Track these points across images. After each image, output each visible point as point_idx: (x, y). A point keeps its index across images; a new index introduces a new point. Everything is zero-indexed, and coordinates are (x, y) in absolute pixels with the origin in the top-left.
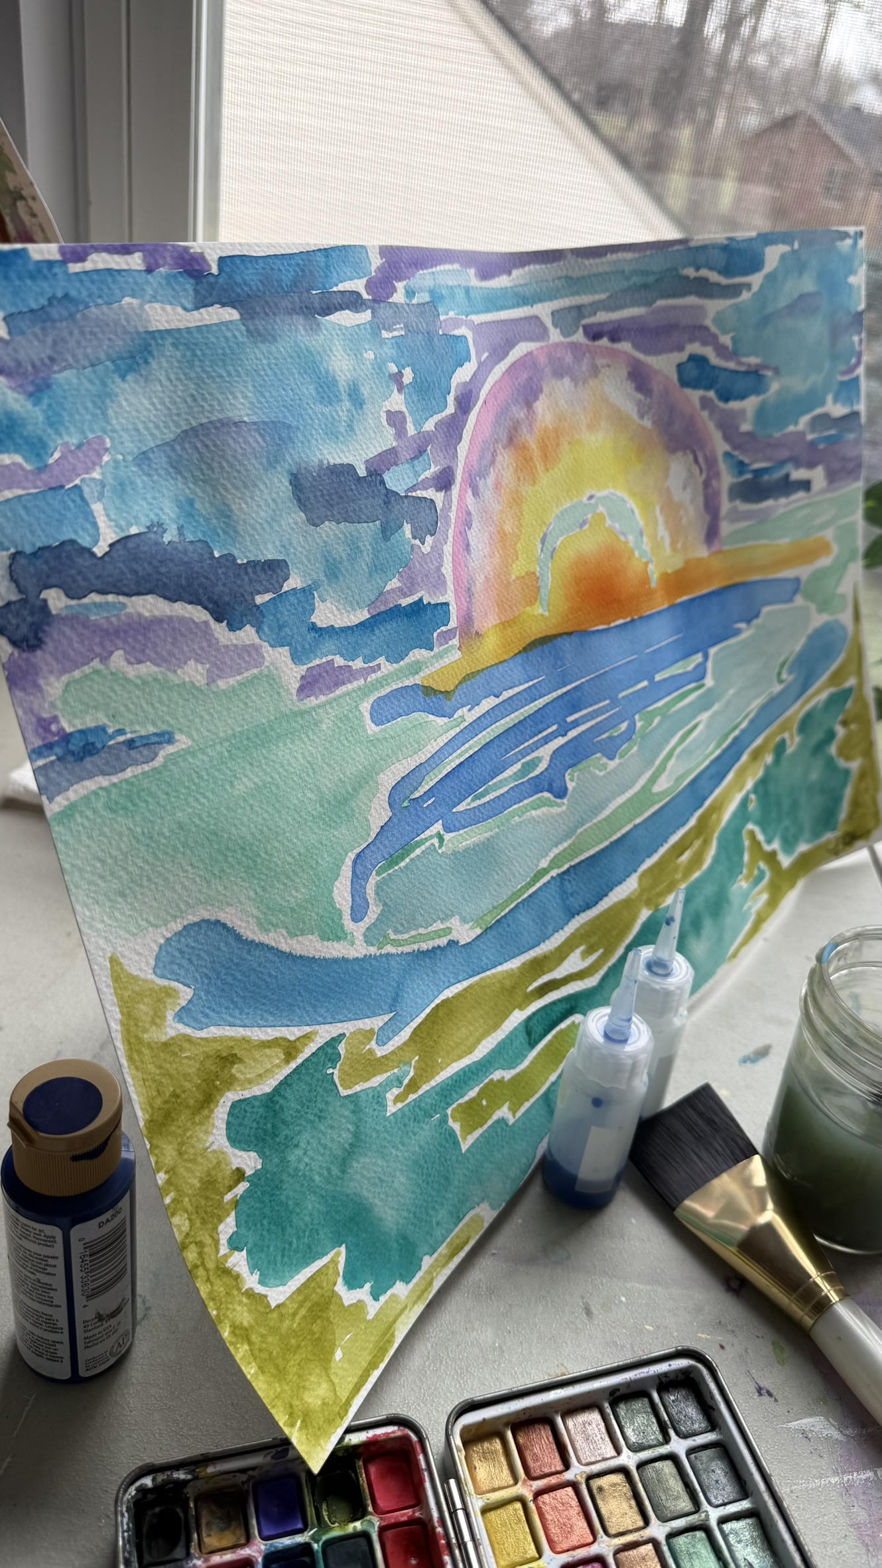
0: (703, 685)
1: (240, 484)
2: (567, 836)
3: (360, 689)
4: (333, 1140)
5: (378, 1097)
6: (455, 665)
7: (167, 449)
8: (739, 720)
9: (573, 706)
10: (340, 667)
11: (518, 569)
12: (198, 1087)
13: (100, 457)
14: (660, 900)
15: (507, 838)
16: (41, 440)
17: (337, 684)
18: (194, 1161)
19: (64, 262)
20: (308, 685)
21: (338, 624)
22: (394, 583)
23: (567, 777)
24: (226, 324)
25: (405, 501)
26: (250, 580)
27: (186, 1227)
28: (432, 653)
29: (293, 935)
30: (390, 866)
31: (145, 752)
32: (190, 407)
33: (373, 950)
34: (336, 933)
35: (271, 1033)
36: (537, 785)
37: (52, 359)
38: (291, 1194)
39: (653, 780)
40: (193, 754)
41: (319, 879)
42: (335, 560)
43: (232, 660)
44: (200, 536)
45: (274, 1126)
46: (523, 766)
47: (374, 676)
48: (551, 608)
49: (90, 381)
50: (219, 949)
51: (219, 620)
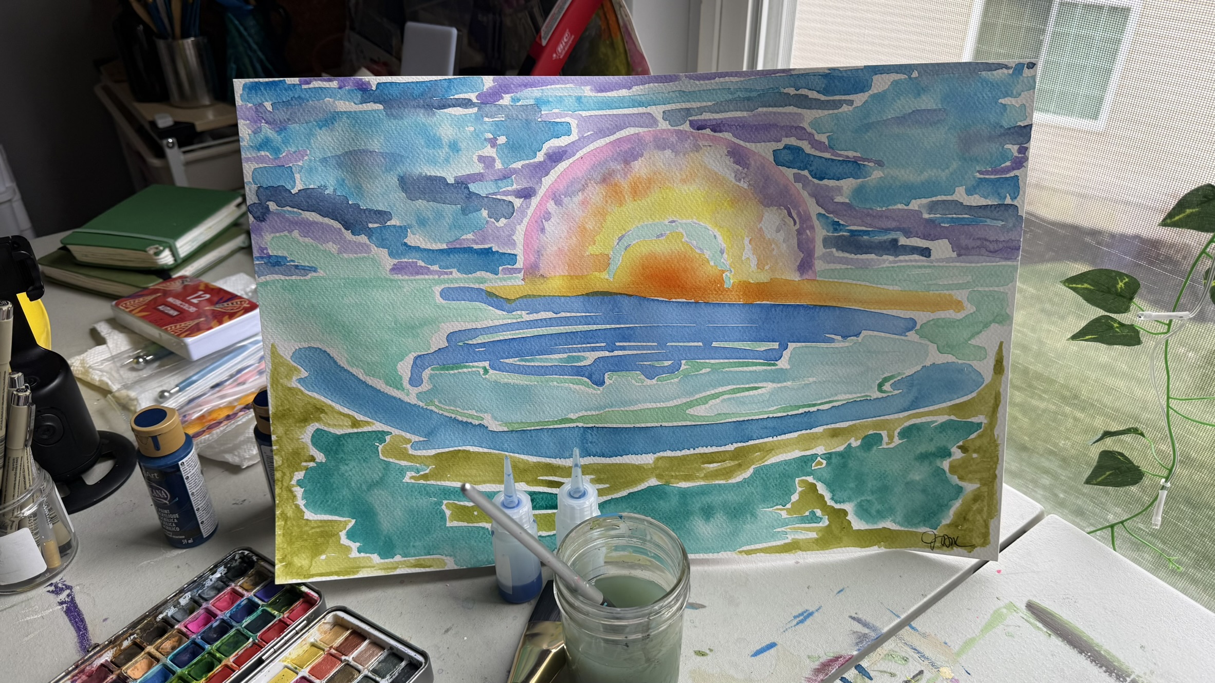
0: (774, 365)
1: (368, 176)
2: (597, 409)
3: (434, 279)
4: (368, 473)
5: (402, 471)
6: (517, 287)
7: (337, 158)
8: (819, 402)
9: (624, 337)
10: (422, 267)
11: (593, 250)
12: (301, 413)
13: (303, 157)
14: (672, 480)
15: (543, 390)
16: (278, 148)
17: (417, 273)
18: (292, 440)
19: (300, 85)
20: (396, 269)
21: (423, 246)
22: (470, 236)
23: (606, 376)
24: (375, 111)
25: (485, 199)
26: (366, 216)
27: (280, 463)
28: (497, 277)
29: (368, 375)
30: (442, 369)
31: (302, 272)
32: (351, 143)
33: (421, 404)
34: (399, 387)
35: (346, 411)
36: (579, 371)
37: (289, 119)
38: (337, 482)
39: (690, 405)
40: (325, 280)
41: (388, 356)
42: (424, 217)
43: (352, 247)
44: (344, 194)
45: (336, 449)
46: (569, 357)
47: (446, 276)
48: (616, 277)
49: (305, 128)
50: (324, 363)
51: (347, 229)
